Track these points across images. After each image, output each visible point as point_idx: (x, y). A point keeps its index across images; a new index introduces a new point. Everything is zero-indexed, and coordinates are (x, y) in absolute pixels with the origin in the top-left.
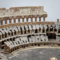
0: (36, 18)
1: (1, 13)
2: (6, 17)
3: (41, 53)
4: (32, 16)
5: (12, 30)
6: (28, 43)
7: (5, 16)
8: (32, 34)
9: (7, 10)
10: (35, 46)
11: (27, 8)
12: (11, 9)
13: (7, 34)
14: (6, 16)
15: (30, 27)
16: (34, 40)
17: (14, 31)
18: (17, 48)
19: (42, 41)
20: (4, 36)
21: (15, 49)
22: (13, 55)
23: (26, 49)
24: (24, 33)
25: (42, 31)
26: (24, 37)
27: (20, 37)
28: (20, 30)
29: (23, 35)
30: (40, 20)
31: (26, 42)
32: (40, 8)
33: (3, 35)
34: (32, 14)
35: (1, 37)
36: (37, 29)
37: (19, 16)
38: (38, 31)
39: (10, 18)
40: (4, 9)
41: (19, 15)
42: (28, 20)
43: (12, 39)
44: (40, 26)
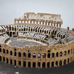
1: (31, 16)
11: (49, 14)
14: (34, 18)
32: (58, 16)
37: (43, 20)
39: (37, 20)
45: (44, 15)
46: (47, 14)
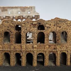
34: (22, 15)
41: (7, 15)
45: (8, 9)
46: (13, 8)
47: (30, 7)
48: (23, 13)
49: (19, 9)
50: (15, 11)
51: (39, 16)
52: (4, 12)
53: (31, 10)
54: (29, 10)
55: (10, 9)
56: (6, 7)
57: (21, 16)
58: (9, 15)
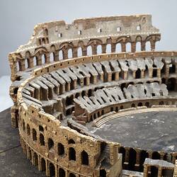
0: (133, 43)
1: (56, 34)
2: (66, 43)
3: (156, 121)
4: (124, 39)
5: (84, 73)
6: (123, 101)
7: (63, 41)
8: (129, 81)
9: (69, 26)
10: (139, 107)
11: (113, 19)
12: (76, 22)
13: (75, 83)
14: (66, 40)
15: (123, 64)
16: (136, 93)
17: (89, 76)
18: (101, 113)
19: (153, 95)
20: (69, 87)
21: (97, 115)
22: (96, 126)
23: (122, 113)
24: (110, 78)
25: (151, 74)
26: (112, 87)
27: (103, 87)
28: (103, 72)
29: (108, 84)
30: (143, 48)
31: (120, 99)
32: (144, 18)
33: (67, 83)
34: (125, 35)
35: (64, 89)
36: (141, 69)
37: (95, 39)
38: (142, 73)
39: (75, 45)
40: (62, 24)
41: (95, 37)
42: (115, 48)
43: (87, 92)
44: (147, 60)
45: (97, 24)
46: (106, 19)
47: (141, 16)
48: (128, 29)
49: (119, 22)
50: (110, 25)
51: (159, 35)
52: (88, 30)
53: (143, 24)
54: (138, 23)
55: (101, 22)
56: (92, 19)
57: (124, 37)
58: (98, 37)
